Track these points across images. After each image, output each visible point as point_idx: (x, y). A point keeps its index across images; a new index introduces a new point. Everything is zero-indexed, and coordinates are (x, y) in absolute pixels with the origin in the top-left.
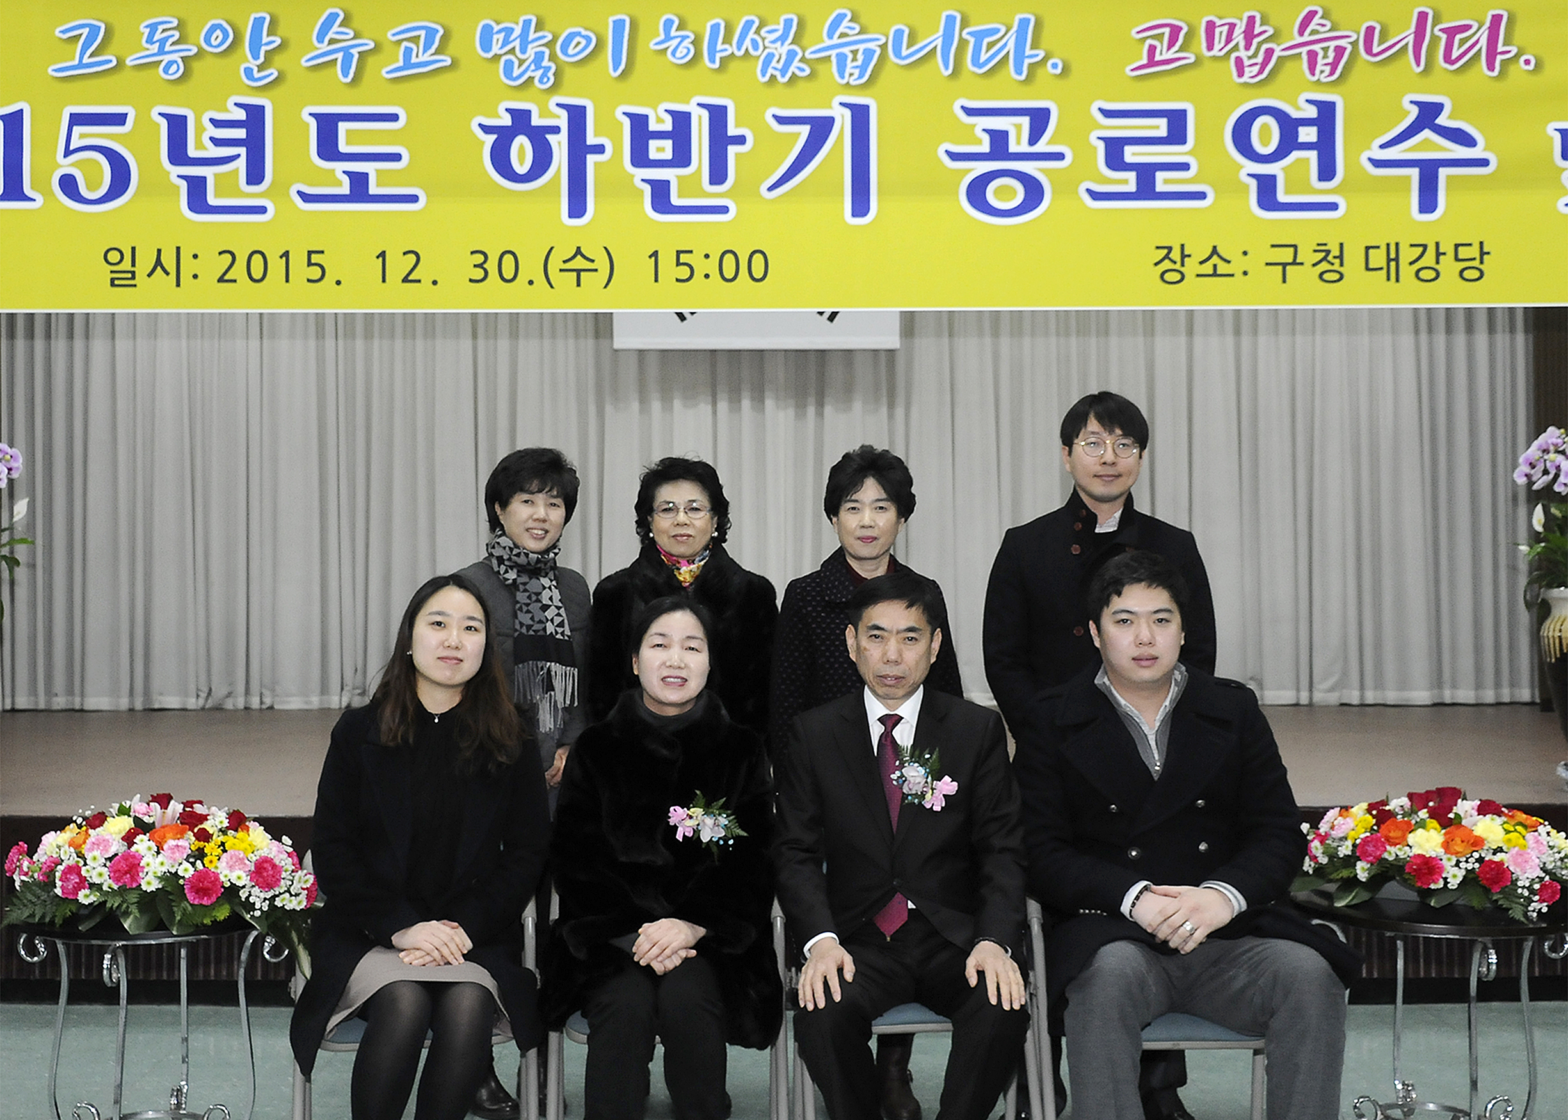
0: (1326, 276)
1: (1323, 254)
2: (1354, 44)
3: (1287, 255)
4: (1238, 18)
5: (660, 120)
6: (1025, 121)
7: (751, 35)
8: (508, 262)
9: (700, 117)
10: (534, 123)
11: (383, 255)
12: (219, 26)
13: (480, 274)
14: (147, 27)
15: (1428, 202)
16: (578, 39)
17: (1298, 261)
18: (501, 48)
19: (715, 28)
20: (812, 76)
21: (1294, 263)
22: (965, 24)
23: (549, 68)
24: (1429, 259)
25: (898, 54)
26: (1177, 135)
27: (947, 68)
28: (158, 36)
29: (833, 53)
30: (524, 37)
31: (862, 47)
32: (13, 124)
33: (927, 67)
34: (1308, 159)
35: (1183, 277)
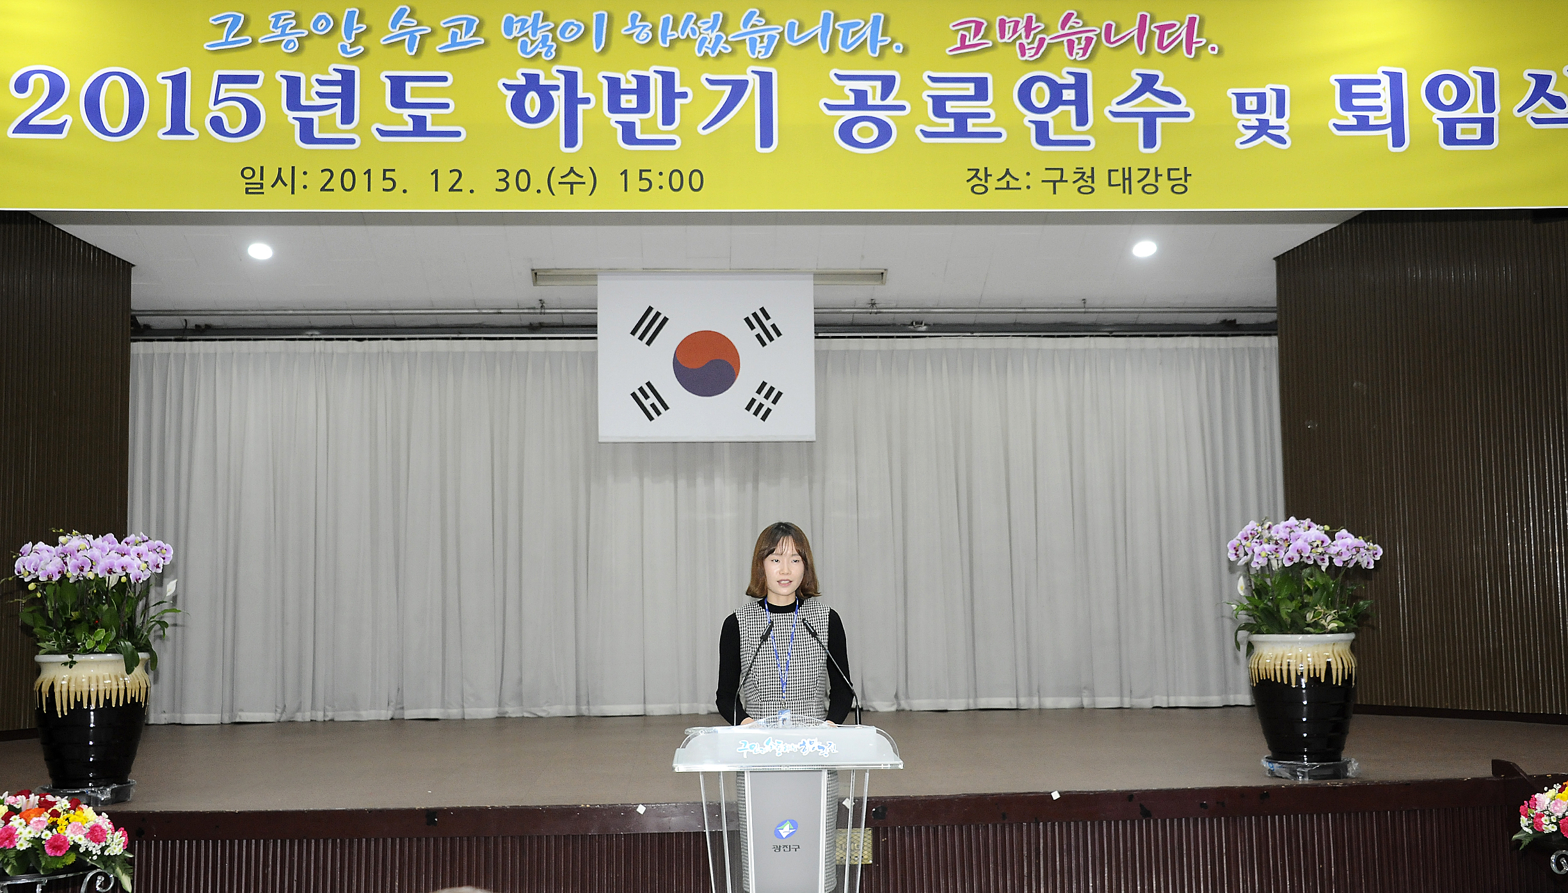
0: (1082, 190)
1: (1080, 175)
2: (1099, 35)
3: (1056, 175)
4: (1021, 18)
5: (628, 82)
6: (878, 84)
7: (691, 25)
8: (523, 177)
9: (656, 79)
10: (541, 83)
11: (436, 172)
12: (323, 17)
13: (503, 185)
14: (272, 17)
15: (1150, 141)
16: (572, 27)
17: (1063, 179)
18: (518, 33)
19: (666, 20)
20: (733, 52)
21: (1061, 180)
22: (836, 19)
23: (553, 46)
24: (1151, 179)
25: (791, 38)
26: (981, 93)
27: (825, 49)
28: (281, 23)
29: (747, 37)
30: (535, 26)
31: (766, 34)
32: (179, 82)
33: (811, 48)
34: (1069, 111)
35: (987, 190)
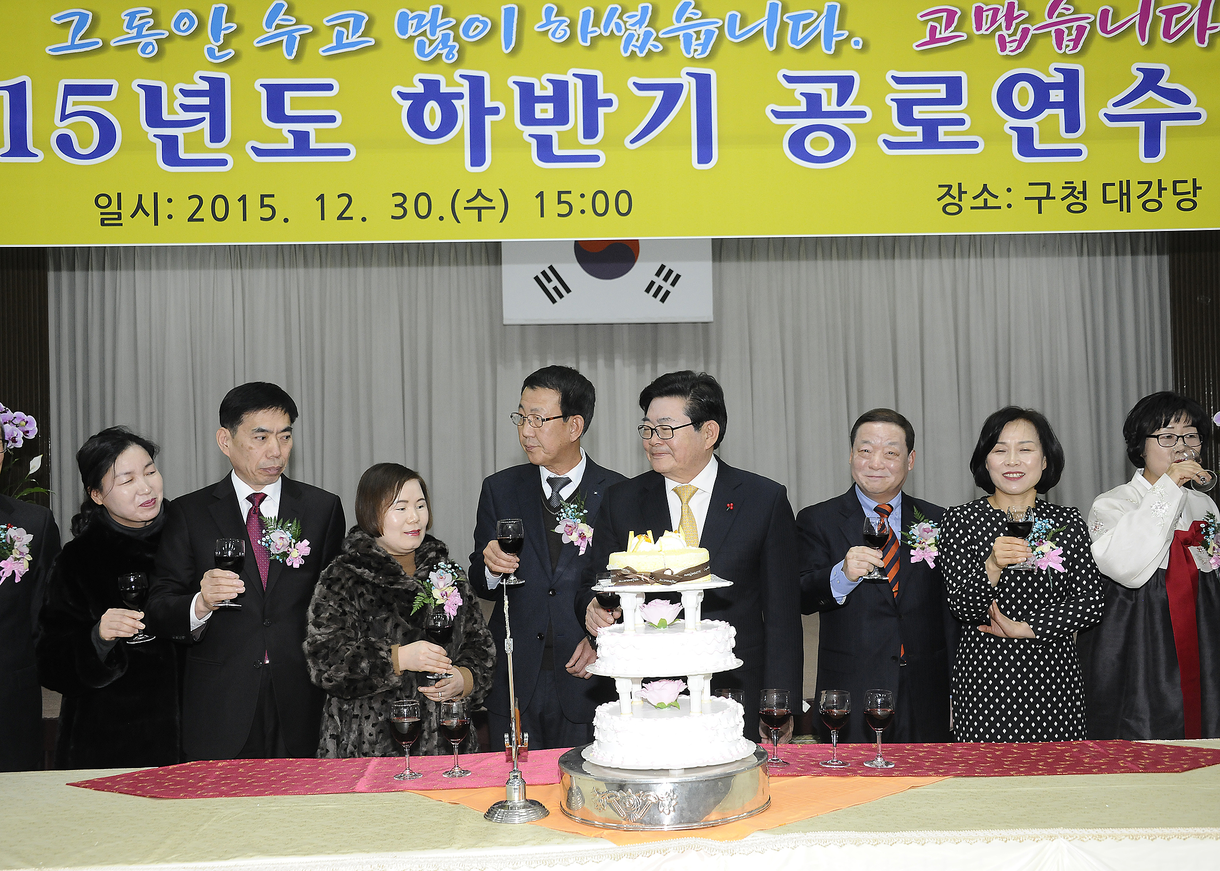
0: (1072, 208)
1: (1070, 190)
2: (1092, 24)
3: (1042, 191)
4: (1001, 4)
5: (543, 88)
6: (834, 87)
7: (615, 20)
8: (423, 202)
9: (575, 84)
10: (442, 91)
11: (321, 198)
12: (187, 15)
13: (400, 212)
14: (126, 15)
15: (1152, 149)
16: (477, 23)
18: (415, 31)
19: (586, 14)
20: (664, 52)
21: (1048, 197)
22: (785, 10)
23: (454, 47)
24: (1153, 193)
25: (732, 34)
26: (954, 95)
27: (771, 45)
28: (136, 23)
29: (681, 33)
30: (433, 23)
31: (703, 29)
32: (18, 93)
33: (755, 45)
34: (1057, 116)
35: (961, 210)
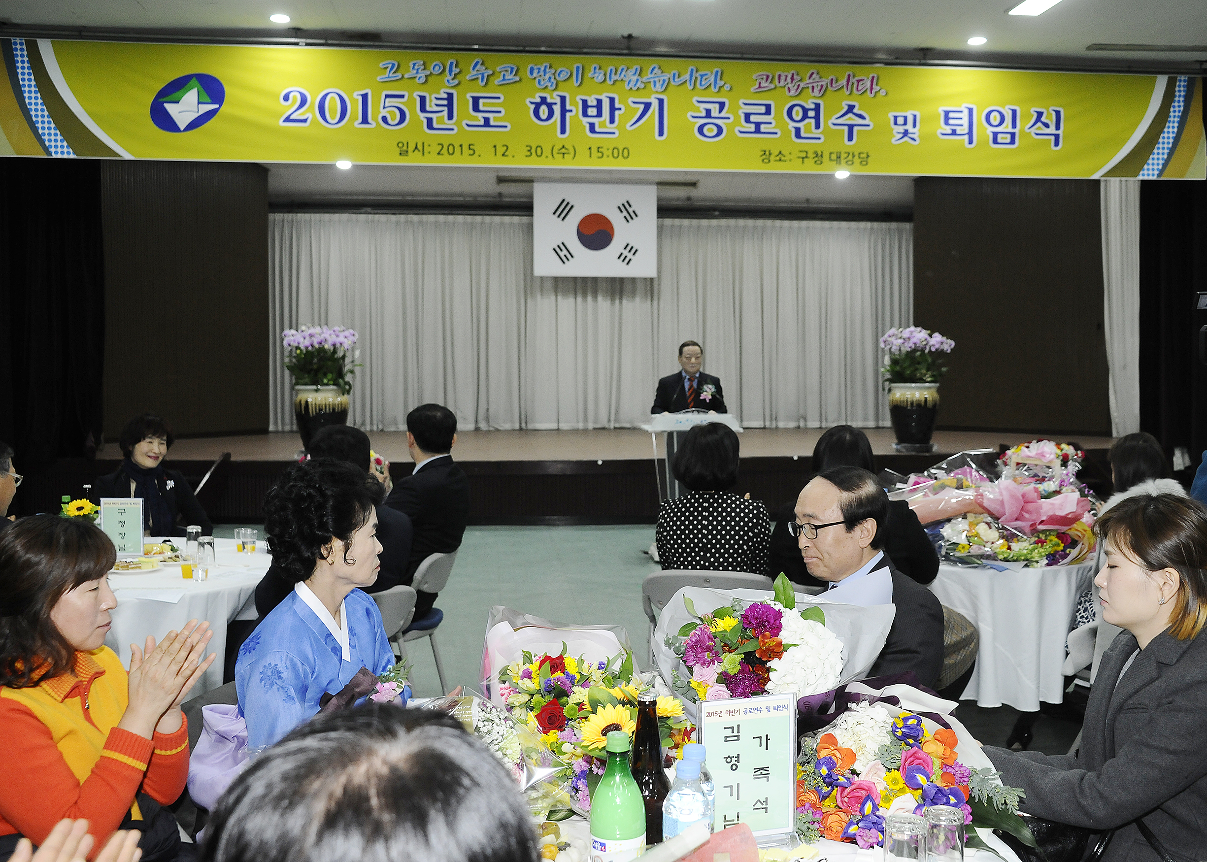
0: (817, 162)
1: (816, 155)
2: (826, 84)
3: (804, 155)
4: (788, 74)
5: (592, 102)
6: (717, 106)
7: (624, 73)
8: (539, 149)
9: (606, 101)
10: (548, 101)
11: (495, 146)
12: (438, 65)
13: (529, 153)
14: (412, 64)
15: (850, 138)
16: (563, 73)
17: (809, 155)
18: (537, 75)
19: (611, 70)
20: (645, 87)
21: (807, 157)
22: (697, 71)
23: (554, 82)
24: (850, 157)
25: (674, 81)
26: (768, 112)
27: (691, 86)
28: (416, 67)
29: (652, 80)
30: (545, 71)
31: (662, 79)
32: (365, 97)
33: (684, 87)
34: (810, 123)
35: (769, 161)
